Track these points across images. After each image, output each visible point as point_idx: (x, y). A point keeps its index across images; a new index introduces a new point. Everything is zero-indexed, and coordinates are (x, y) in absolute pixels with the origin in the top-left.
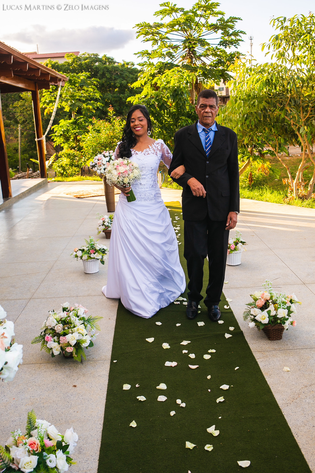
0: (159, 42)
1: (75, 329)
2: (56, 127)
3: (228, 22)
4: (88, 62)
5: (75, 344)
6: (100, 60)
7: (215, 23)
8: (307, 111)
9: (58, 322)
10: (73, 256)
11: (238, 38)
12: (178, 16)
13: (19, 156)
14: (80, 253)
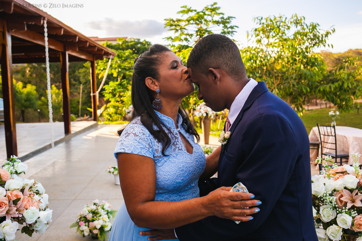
0: (179, 31)
1: (101, 217)
2: (106, 87)
3: (226, 19)
4: (133, 44)
5: (100, 228)
6: (141, 43)
7: (217, 20)
8: (278, 79)
9: (89, 212)
10: (107, 172)
11: (233, 30)
12: (193, 14)
13: (80, 106)
14: (112, 170)
